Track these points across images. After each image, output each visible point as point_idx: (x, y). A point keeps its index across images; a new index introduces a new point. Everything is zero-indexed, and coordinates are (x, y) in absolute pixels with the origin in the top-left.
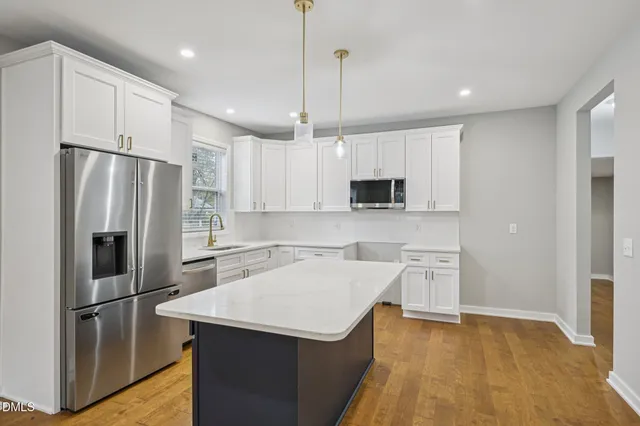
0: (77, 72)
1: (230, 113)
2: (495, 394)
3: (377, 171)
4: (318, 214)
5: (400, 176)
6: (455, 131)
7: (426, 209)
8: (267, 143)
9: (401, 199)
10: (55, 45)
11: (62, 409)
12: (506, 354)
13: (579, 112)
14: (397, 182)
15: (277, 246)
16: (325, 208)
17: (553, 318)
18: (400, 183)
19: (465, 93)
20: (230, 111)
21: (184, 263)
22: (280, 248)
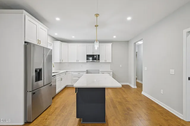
0: (28, 20)
1: (56, 35)
2: (126, 98)
3: (93, 53)
4: (78, 63)
5: (98, 54)
6: (110, 45)
7: (104, 62)
8: (63, 44)
9: (99, 59)
10: (24, 11)
11: (25, 123)
12: (124, 91)
13: (134, 43)
14: (98, 55)
15: (67, 71)
16: (80, 61)
17: (128, 84)
18: (99, 56)
19: (115, 37)
20: (56, 34)
21: (53, 76)
22: (68, 72)
